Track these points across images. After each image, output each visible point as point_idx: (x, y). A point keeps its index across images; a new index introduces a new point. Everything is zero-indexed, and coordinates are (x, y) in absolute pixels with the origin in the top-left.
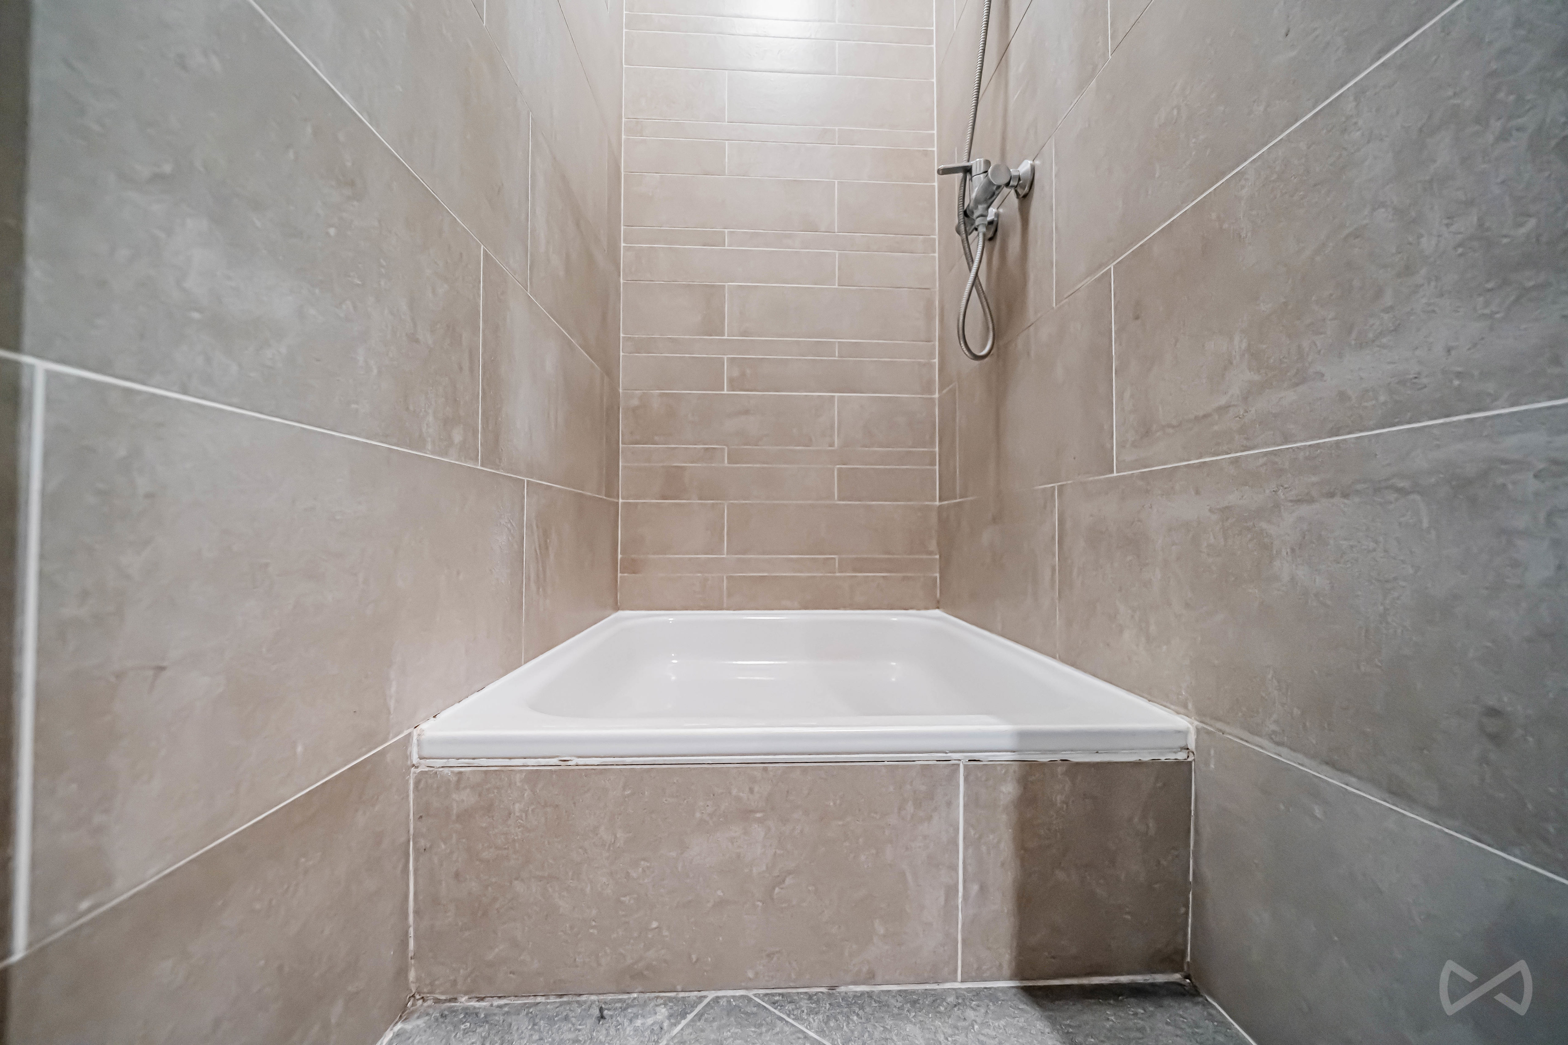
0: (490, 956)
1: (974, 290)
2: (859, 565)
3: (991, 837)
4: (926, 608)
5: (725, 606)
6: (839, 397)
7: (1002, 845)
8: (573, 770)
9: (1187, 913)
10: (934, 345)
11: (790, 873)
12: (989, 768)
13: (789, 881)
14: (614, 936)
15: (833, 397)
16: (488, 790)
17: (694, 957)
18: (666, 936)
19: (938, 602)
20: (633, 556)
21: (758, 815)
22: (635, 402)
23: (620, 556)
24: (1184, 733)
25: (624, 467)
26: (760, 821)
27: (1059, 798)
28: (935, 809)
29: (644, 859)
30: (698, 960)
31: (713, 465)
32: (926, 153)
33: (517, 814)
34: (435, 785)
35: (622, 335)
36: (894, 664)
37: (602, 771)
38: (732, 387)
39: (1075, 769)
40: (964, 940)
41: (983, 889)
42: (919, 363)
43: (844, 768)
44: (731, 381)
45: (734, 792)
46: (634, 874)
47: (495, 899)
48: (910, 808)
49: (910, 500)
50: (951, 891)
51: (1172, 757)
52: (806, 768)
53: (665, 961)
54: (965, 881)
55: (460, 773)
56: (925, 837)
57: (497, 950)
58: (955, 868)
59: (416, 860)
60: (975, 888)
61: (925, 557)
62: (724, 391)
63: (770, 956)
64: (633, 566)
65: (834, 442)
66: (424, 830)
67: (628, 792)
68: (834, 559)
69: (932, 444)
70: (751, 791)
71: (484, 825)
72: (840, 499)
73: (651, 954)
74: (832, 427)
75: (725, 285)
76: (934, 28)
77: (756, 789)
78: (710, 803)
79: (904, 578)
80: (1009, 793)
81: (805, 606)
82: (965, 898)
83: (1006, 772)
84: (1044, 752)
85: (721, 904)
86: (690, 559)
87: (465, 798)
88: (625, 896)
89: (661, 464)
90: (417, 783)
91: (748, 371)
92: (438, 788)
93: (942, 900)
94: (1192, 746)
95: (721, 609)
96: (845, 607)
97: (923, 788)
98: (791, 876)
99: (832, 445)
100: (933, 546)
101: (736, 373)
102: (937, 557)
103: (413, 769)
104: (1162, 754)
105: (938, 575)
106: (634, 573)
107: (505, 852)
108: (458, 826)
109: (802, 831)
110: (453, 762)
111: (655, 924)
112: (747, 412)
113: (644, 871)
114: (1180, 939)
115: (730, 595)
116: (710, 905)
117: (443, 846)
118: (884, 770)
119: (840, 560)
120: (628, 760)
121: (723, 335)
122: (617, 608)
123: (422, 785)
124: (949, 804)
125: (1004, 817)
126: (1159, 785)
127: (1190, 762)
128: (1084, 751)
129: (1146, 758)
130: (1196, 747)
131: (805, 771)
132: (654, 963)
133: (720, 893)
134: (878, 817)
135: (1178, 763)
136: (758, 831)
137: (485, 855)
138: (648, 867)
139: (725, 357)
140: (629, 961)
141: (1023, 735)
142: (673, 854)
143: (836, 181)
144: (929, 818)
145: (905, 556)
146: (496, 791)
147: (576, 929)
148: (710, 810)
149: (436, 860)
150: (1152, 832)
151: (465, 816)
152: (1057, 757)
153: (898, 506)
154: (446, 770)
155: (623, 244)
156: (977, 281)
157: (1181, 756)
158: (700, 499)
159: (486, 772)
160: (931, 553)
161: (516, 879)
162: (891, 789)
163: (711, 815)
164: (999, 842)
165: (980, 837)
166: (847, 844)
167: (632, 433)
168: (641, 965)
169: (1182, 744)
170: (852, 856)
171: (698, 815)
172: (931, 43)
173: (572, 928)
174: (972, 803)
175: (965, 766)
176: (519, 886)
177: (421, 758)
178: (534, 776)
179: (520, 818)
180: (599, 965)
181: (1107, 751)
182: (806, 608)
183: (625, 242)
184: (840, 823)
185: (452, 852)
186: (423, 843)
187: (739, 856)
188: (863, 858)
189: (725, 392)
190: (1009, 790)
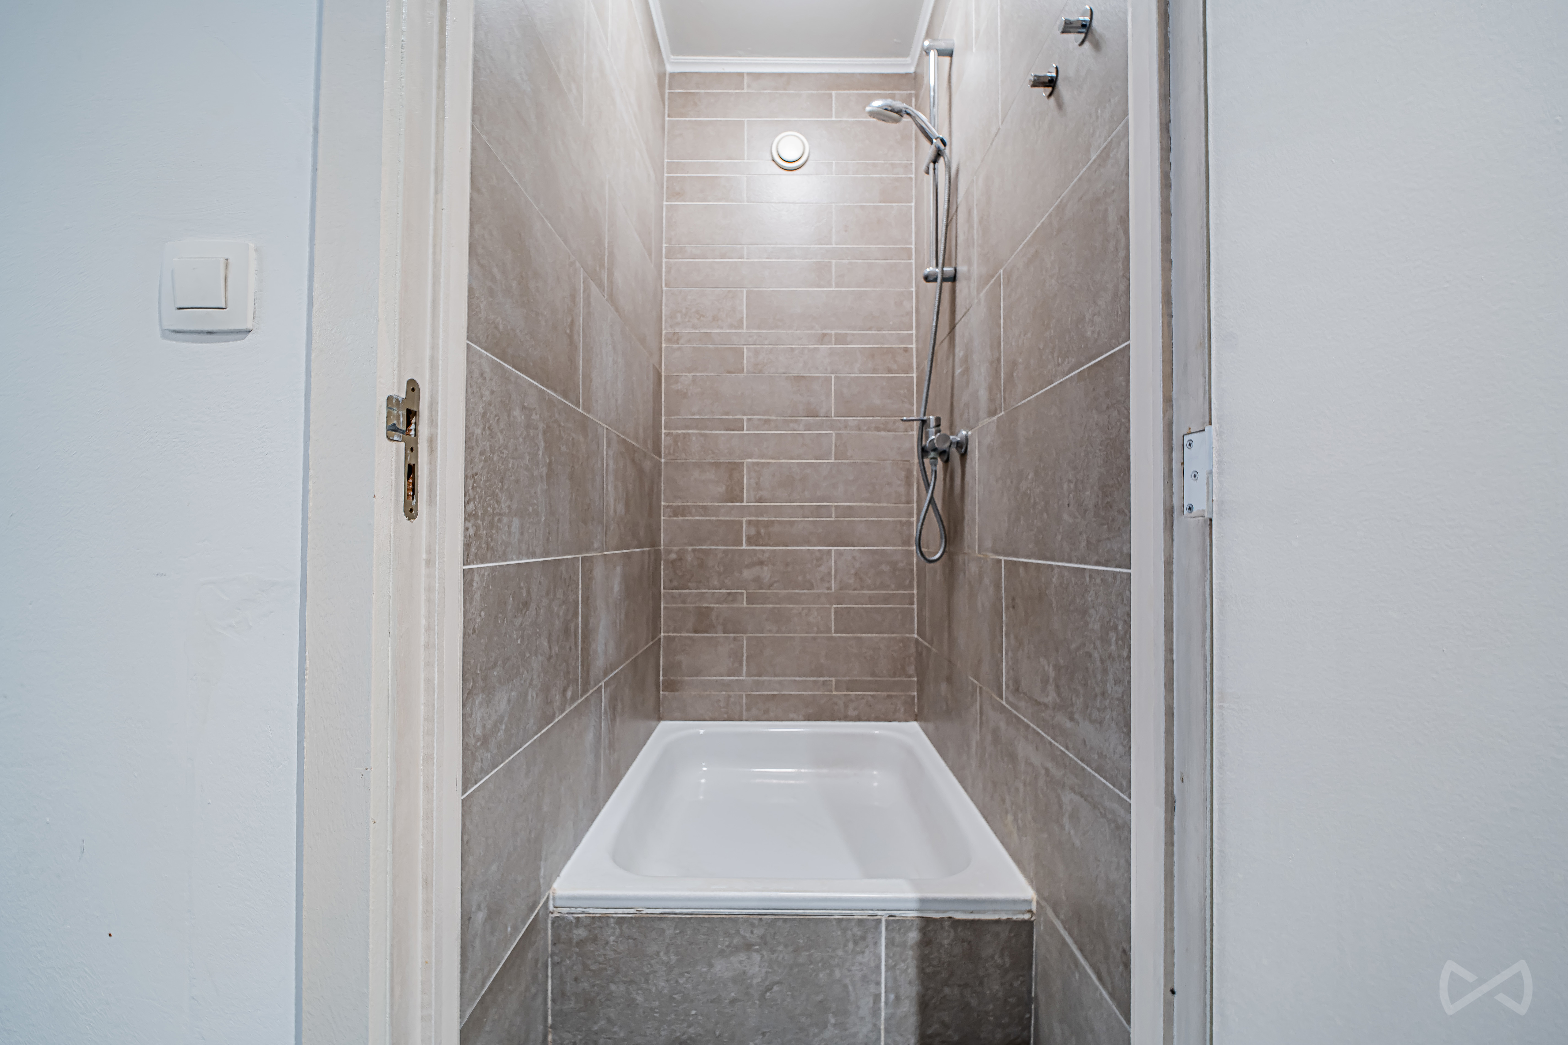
0: (595, 1028)
1: (931, 507)
2: (851, 686)
3: (902, 965)
4: (906, 721)
5: (744, 717)
6: (835, 550)
7: (909, 971)
8: (644, 917)
9: (1030, 1018)
10: (913, 507)
11: (776, 983)
12: (902, 922)
13: (775, 988)
14: (669, 1018)
15: (831, 550)
16: (594, 928)
17: (717, 1033)
18: (700, 1020)
19: (916, 715)
20: (672, 678)
21: (757, 947)
22: (673, 556)
23: (661, 678)
24: (1029, 902)
25: (665, 608)
26: (758, 951)
27: (946, 942)
28: (867, 947)
29: (687, 972)
30: (720, 1035)
31: (735, 606)
32: (906, 350)
33: (612, 943)
34: (563, 925)
35: (663, 503)
36: (875, 772)
37: (661, 919)
38: (749, 543)
39: (956, 923)
40: (886, 1029)
41: (897, 998)
42: (901, 522)
43: (809, 919)
44: (749, 538)
45: (742, 932)
46: (681, 981)
47: (598, 994)
48: (851, 945)
49: (893, 633)
50: (877, 997)
51: (1021, 917)
52: (787, 920)
53: (700, 1035)
54: (886, 992)
55: (578, 917)
56: (860, 964)
57: (599, 1025)
58: (878, 983)
59: (552, 969)
60: (892, 997)
61: (905, 679)
62: (742, 546)
63: (764, 1034)
64: (671, 686)
65: (831, 586)
66: (557, 951)
67: (678, 931)
68: (831, 681)
69: (912, 587)
70: (752, 932)
71: (592, 949)
72: (836, 632)
73: (691, 1030)
74: (829, 574)
75: (743, 462)
76: (913, 247)
77: (755, 931)
78: (727, 939)
79: (889, 697)
80: (914, 938)
81: (808, 718)
82: (886, 1003)
83: (912, 925)
84: (937, 911)
85: (733, 1001)
86: (717, 681)
87: (581, 933)
88: (676, 994)
89: (693, 605)
90: (553, 923)
91: (762, 531)
92: (565, 926)
93: (871, 1003)
94: (1034, 909)
95: (742, 720)
96: (840, 720)
97: (859, 933)
98: (776, 985)
99: (829, 589)
100: (911, 670)
101: (753, 531)
102: (915, 679)
103: (550, 915)
104: (1014, 914)
105: (916, 694)
106: (672, 691)
107: (604, 966)
108: (577, 950)
109: (783, 958)
110: (573, 910)
111: (693, 1012)
112: (761, 563)
113: (687, 980)
114: (1025, 1033)
115: (748, 710)
116: (727, 1001)
117: (568, 962)
118: (834, 922)
119: (837, 682)
120: (678, 911)
121: (742, 501)
122: (660, 719)
123: (556, 924)
124: (876, 944)
125: (911, 953)
126: (1012, 935)
127: (1032, 922)
128: (964, 911)
129: (1004, 917)
130: (1037, 911)
131: (785, 920)
132: (693, 1036)
133: (733, 994)
134: (830, 950)
135: (1024, 922)
136: (756, 957)
137: (593, 967)
138: (690, 977)
139: (744, 519)
140: (678, 1034)
141: (923, 901)
142: (705, 970)
143: (833, 375)
144: (863, 952)
145: (888, 679)
146: (599, 929)
147: (646, 1014)
148: (727, 943)
149: (563, 969)
150: (1008, 965)
151: (581, 943)
152: (946, 915)
153: (883, 638)
154: (570, 916)
155: (663, 431)
156: (932, 501)
157: (1027, 916)
158: (725, 633)
159: (593, 918)
160: (911, 676)
161: (611, 982)
162: (839, 933)
163: (727, 946)
164: (907, 968)
165: (895, 965)
166: (811, 966)
167: (671, 581)
168: (685, 1037)
169: (1028, 908)
170: (814, 974)
171: (719, 946)
172: (910, 258)
173: (644, 1012)
174: (890, 943)
175: (886, 921)
176: (613, 987)
177: (555, 907)
178: (621, 921)
179: (613, 945)
180: (660, 1036)
181: (978, 912)
182: (809, 720)
183: (665, 429)
184: (807, 953)
185: (573, 965)
186: (556, 959)
187: (744, 972)
188: (821, 975)
189: (744, 547)
190: (913, 936)
